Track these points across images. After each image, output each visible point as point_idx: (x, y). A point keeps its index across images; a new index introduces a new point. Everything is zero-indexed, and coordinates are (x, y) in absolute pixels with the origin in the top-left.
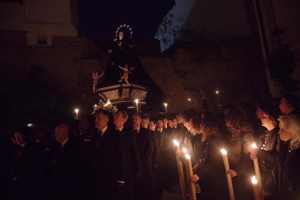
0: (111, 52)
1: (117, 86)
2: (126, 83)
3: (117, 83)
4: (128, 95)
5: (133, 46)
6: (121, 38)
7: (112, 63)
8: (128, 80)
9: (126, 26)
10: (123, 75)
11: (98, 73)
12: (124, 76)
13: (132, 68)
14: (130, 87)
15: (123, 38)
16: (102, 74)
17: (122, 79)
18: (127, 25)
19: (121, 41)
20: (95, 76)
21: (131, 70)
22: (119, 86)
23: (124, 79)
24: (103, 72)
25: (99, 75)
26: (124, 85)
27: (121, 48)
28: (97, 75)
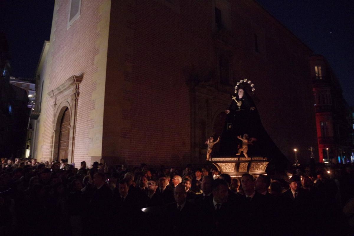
0: (228, 113)
1: (234, 159)
2: (245, 157)
3: (234, 156)
4: (246, 168)
5: (255, 108)
6: (240, 96)
7: (229, 126)
8: (247, 153)
9: (247, 82)
10: (241, 147)
11: (213, 138)
12: (243, 148)
13: (253, 139)
14: (249, 161)
15: (243, 97)
16: (217, 141)
17: (240, 152)
18: (248, 80)
19: (241, 100)
20: (210, 142)
21: (251, 141)
22: (236, 159)
23: (242, 152)
24: (219, 139)
25: (214, 141)
26: (242, 159)
27: (240, 108)
28: (211, 141)
